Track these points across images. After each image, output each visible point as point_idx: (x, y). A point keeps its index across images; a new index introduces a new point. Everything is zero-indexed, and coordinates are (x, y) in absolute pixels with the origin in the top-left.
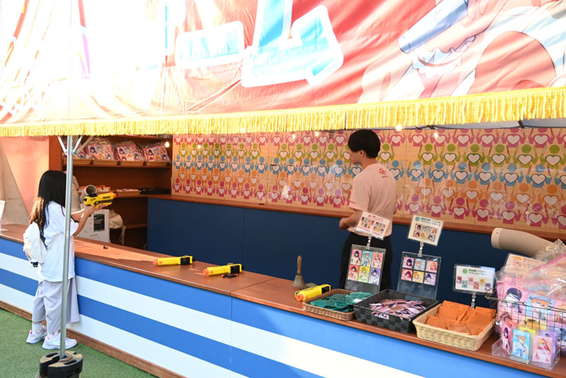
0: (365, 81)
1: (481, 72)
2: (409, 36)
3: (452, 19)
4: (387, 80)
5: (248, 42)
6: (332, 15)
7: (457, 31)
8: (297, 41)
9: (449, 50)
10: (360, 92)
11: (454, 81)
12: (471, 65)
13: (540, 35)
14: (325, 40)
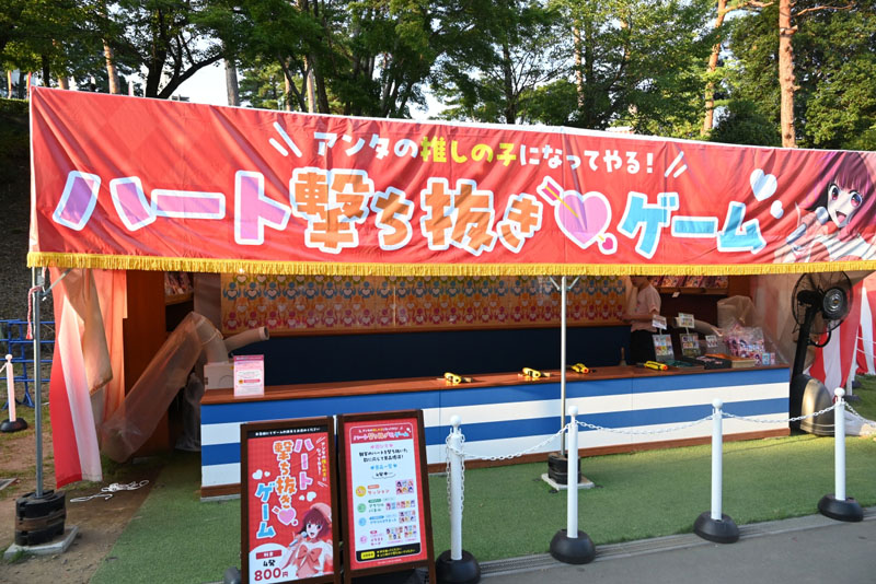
0: (776, 254)
1: (812, 255)
2: (790, 238)
3: (801, 234)
4: (783, 255)
5: (720, 228)
6: (760, 224)
7: (803, 240)
8: (744, 232)
9: (802, 246)
10: (774, 259)
11: (805, 257)
12: (809, 252)
13: (826, 244)
14: (756, 235)
